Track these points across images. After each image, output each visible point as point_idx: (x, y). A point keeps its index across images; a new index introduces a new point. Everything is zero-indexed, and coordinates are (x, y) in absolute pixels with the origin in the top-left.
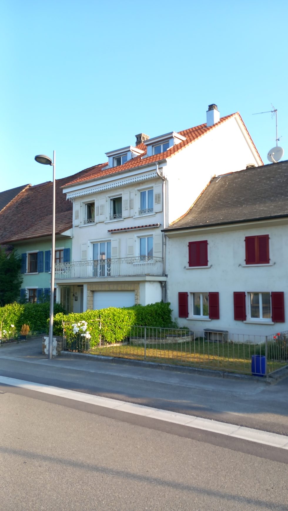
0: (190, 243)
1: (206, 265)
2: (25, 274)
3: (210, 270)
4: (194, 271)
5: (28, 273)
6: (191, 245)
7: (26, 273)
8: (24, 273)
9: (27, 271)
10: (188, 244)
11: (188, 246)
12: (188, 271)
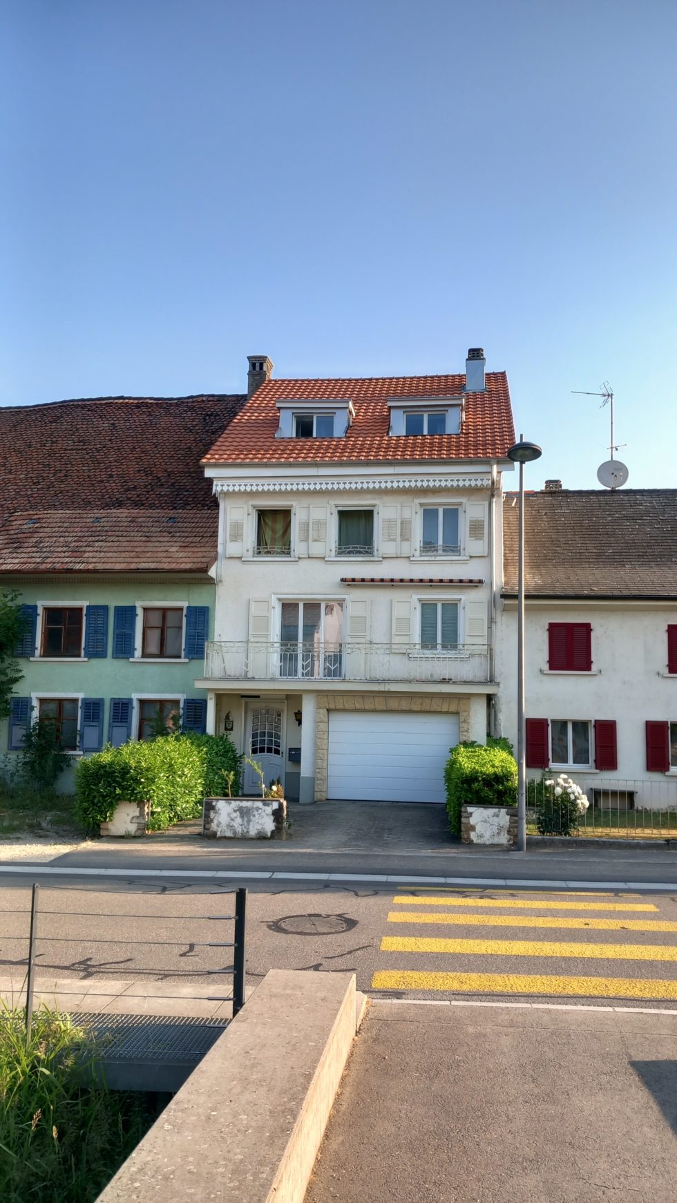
0: (551, 625)
1: (589, 668)
2: (31, 659)
3: (595, 680)
4: (560, 679)
5: (41, 656)
6: (553, 629)
7: (34, 656)
8: (28, 658)
9: (38, 652)
10: (547, 627)
11: (548, 630)
12: (545, 678)
